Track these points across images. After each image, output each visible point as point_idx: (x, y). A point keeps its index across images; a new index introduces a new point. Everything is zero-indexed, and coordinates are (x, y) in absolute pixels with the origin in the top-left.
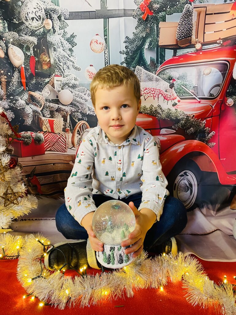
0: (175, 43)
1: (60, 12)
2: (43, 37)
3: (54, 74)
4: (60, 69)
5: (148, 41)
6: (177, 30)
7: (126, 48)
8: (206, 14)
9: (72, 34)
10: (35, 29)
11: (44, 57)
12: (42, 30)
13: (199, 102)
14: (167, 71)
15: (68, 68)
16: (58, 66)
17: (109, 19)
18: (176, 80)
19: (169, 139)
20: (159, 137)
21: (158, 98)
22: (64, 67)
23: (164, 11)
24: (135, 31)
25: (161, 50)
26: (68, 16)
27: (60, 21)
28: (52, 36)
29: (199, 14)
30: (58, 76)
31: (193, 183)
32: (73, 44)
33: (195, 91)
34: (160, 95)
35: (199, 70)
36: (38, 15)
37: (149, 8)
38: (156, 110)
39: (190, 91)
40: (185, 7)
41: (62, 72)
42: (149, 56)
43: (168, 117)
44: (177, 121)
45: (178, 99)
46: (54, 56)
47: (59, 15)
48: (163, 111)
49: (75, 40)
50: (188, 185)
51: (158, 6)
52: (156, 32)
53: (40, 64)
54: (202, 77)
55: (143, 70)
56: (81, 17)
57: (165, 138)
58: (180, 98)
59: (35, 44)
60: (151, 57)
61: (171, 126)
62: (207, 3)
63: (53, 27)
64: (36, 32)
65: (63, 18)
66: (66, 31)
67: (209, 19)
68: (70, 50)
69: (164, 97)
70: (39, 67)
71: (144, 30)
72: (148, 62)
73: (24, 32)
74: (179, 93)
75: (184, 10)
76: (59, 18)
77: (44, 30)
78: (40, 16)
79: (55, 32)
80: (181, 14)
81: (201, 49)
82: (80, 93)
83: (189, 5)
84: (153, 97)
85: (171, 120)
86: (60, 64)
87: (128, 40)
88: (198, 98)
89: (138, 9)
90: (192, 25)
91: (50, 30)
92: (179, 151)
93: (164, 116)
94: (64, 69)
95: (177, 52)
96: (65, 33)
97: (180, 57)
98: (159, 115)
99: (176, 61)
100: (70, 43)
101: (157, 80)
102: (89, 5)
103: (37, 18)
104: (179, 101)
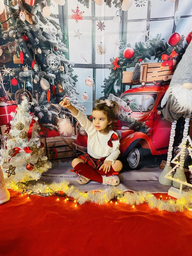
0: (131, 82)
1: (69, 63)
2: (58, 75)
3: (65, 95)
4: (68, 93)
5: (117, 80)
6: (132, 76)
7: (105, 85)
8: (148, 68)
9: (75, 75)
10: (54, 70)
11: (60, 85)
12: (58, 71)
13: (142, 114)
14: (126, 96)
15: (72, 93)
16: (67, 91)
17: (96, 69)
18: (131, 101)
19: (126, 132)
20: (121, 130)
21: (121, 110)
22: (70, 92)
23: (125, 65)
24: (110, 76)
25: (123, 85)
26: (73, 66)
27: (69, 68)
28: (63, 75)
29: (144, 68)
30: (67, 97)
31: (137, 154)
32: (76, 80)
33: (140, 108)
34: (122, 109)
35: (143, 96)
36: (56, 63)
37: (118, 64)
38: (119, 117)
39: (138, 107)
40: (137, 64)
41: (69, 95)
42: (116, 88)
43: (126, 121)
44: (131, 123)
45: (131, 111)
46: (64, 86)
47: (68, 65)
48: (123, 117)
49: (77, 79)
50: (135, 155)
51: (122, 63)
52: (121, 76)
53: (57, 90)
54: (144, 100)
55: (113, 96)
56: (81, 66)
57: (124, 132)
58: (132, 111)
59: (55, 78)
60: (118, 89)
61: (127, 125)
62: (148, 62)
63: (65, 70)
64: (55, 72)
65: (70, 66)
66: (72, 73)
67: (149, 70)
68: (74, 83)
69: (124, 110)
70: (57, 91)
71: (115, 75)
72: (116, 92)
73: (49, 72)
74: (132, 108)
75: (136, 66)
76: (69, 66)
77: (59, 71)
78: (57, 63)
79: (66, 73)
80: (134, 68)
81: (144, 86)
82: (79, 107)
83: (139, 63)
84: (118, 110)
85: (127, 122)
86: (68, 90)
87: (106, 80)
88: (142, 111)
89: (112, 64)
90: (140, 73)
91: (62, 72)
92: (131, 138)
93: (123, 120)
94: (70, 93)
95: (132, 87)
96: (71, 75)
97: (134, 89)
98: (121, 119)
99: (131, 92)
100: (74, 80)
101: (120, 101)
102: (86, 61)
103: (55, 65)
104: (132, 113)
